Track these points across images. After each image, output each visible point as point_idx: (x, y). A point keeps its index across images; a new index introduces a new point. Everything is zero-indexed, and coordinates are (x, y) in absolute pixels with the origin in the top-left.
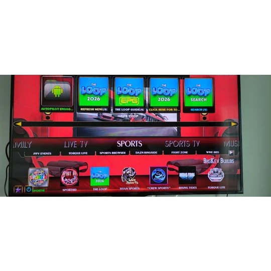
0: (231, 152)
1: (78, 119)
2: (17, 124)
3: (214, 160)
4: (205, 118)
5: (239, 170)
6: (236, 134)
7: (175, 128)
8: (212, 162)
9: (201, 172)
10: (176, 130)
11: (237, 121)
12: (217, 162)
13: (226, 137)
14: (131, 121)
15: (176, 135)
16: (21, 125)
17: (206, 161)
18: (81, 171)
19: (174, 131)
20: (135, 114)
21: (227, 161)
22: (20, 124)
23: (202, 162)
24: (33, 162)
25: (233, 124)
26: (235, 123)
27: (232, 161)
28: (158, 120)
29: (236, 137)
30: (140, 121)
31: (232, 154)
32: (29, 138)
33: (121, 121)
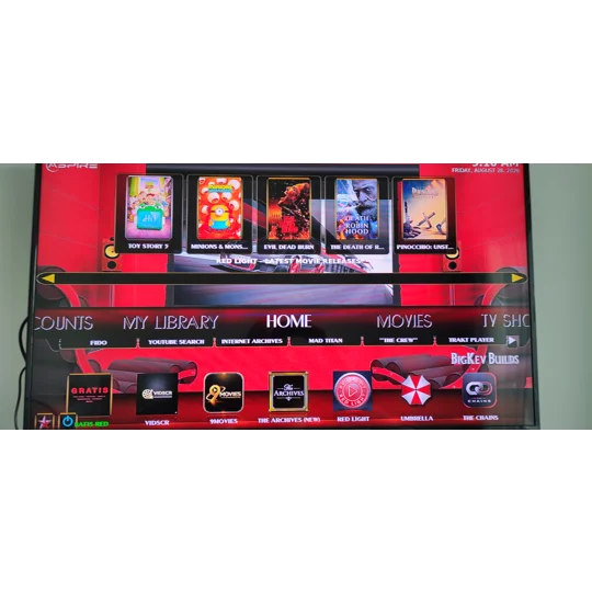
0: (511, 340)
1: (178, 268)
2: (45, 278)
3: (473, 358)
4: (453, 265)
5: (529, 379)
6: (521, 300)
7: (389, 288)
8: (470, 361)
9: (447, 383)
10: (392, 292)
11: (523, 270)
12: (480, 361)
13: (500, 307)
14: (292, 272)
15: (391, 303)
16: (53, 281)
17: (456, 359)
18: (182, 381)
19: (386, 293)
20: (300, 256)
21: (503, 360)
22: (51, 278)
23: (448, 363)
24: (79, 362)
25: (515, 278)
26: (519, 275)
27: (514, 360)
28: (351, 270)
29: (521, 307)
30: (313, 271)
31: (514, 344)
32: (69, 308)
33: (270, 271)
